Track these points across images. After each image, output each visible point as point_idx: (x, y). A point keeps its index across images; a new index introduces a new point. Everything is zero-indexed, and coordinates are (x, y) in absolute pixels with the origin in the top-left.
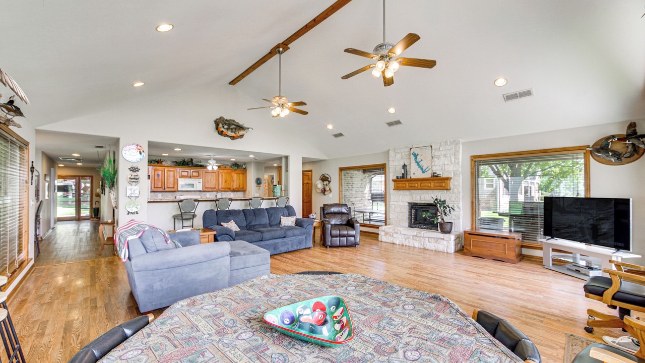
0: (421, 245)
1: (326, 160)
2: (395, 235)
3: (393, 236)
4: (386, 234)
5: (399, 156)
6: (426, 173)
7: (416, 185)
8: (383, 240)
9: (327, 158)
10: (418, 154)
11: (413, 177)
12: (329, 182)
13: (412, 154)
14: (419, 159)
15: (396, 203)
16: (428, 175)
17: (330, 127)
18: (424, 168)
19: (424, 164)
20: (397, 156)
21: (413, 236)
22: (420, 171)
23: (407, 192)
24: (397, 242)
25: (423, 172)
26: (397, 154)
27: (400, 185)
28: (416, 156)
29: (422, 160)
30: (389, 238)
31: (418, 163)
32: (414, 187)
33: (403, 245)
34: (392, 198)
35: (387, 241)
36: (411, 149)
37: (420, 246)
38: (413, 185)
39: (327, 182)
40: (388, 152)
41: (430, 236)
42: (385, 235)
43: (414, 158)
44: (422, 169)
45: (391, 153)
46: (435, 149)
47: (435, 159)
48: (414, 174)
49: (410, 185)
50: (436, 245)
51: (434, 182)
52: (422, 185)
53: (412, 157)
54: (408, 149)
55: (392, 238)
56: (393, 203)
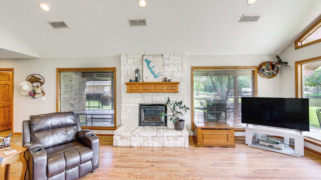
0: (161, 144)
1: (37, 58)
2: (133, 138)
3: (130, 139)
4: (122, 138)
5: (130, 61)
6: (158, 78)
7: (150, 88)
8: (119, 145)
9: (39, 57)
10: (150, 61)
11: (145, 81)
13: (145, 60)
14: (151, 65)
15: (127, 105)
16: (159, 80)
18: (156, 74)
19: (156, 70)
20: (129, 61)
21: (153, 137)
22: (153, 76)
23: (139, 95)
24: (135, 145)
25: (155, 77)
26: (129, 59)
27: (134, 88)
28: (148, 62)
29: (154, 67)
30: (126, 141)
31: (150, 69)
32: (148, 90)
33: (141, 147)
34: (123, 100)
35: (124, 145)
36: (143, 56)
37: (159, 145)
38: (146, 88)
40: (119, 57)
42: (121, 139)
43: (147, 64)
44: (154, 74)
45: (123, 58)
46: (166, 59)
47: (166, 67)
48: (147, 78)
49: (144, 88)
50: (174, 142)
51: (167, 85)
52: (156, 88)
53: (145, 64)
54: (141, 56)
55: (129, 142)
56: (124, 105)
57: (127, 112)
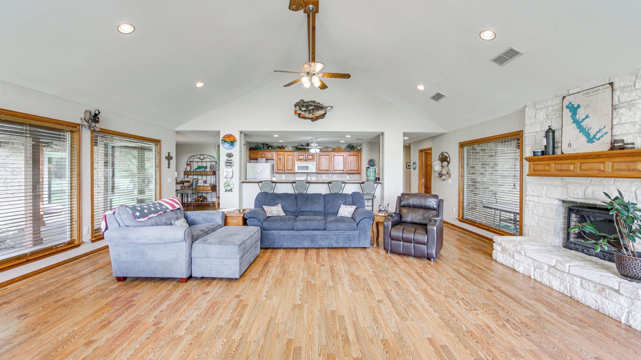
0: (566, 288)
1: (444, 134)
2: (517, 256)
3: (513, 257)
4: (504, 250)
5: (541, 115)
6: (596, 143)
7: (572, 167)
8: (498, 260)
9: (446, 132)
10: (579, 106)
11: (567, 151)
12: (449, 163)
13: (567, 107)
14: (581, 115)
15: (536, 199)
16: (602, 145)
17: (421, 88)
18: (592, 133)
19: (593, 125)
20: (538, 116)
21: (550, 267)
22: (584, 139)
23: (557, 181)
24: (521, 269)
25: (591, 140)
26: (538, 112)
27: (540, 167)
28: (574, 109)
29: (587, 117)
30: (508, 258)
31: (578, 123)
32: (568, 170)
33: (530, 277)
34: (529, 189)
35: (505, 263)
36: (564, 98)
37: (562, 289)
38: (564, 167)
39: (446, 163)
40: (523, 111)
41: (584, 276)
42: (502, 253)
43: (570, 114)
44: (587, 134)
45: (529, 112)
46: (623, 89)
47: (622, 111)
48: (570, 145)
49: (558, 167)
51: (613, 160)
52: (584, 167)
53: (567, 114)
54: (559, 100)
55: (512, 260)
56: (531, 198)
57: (535, 212)
